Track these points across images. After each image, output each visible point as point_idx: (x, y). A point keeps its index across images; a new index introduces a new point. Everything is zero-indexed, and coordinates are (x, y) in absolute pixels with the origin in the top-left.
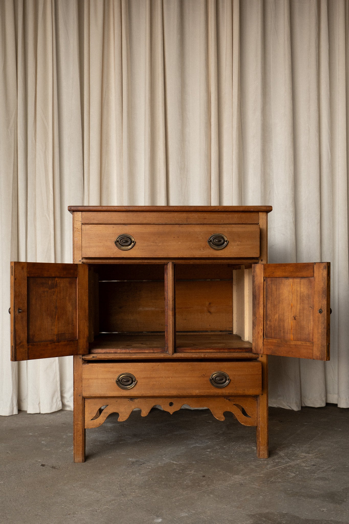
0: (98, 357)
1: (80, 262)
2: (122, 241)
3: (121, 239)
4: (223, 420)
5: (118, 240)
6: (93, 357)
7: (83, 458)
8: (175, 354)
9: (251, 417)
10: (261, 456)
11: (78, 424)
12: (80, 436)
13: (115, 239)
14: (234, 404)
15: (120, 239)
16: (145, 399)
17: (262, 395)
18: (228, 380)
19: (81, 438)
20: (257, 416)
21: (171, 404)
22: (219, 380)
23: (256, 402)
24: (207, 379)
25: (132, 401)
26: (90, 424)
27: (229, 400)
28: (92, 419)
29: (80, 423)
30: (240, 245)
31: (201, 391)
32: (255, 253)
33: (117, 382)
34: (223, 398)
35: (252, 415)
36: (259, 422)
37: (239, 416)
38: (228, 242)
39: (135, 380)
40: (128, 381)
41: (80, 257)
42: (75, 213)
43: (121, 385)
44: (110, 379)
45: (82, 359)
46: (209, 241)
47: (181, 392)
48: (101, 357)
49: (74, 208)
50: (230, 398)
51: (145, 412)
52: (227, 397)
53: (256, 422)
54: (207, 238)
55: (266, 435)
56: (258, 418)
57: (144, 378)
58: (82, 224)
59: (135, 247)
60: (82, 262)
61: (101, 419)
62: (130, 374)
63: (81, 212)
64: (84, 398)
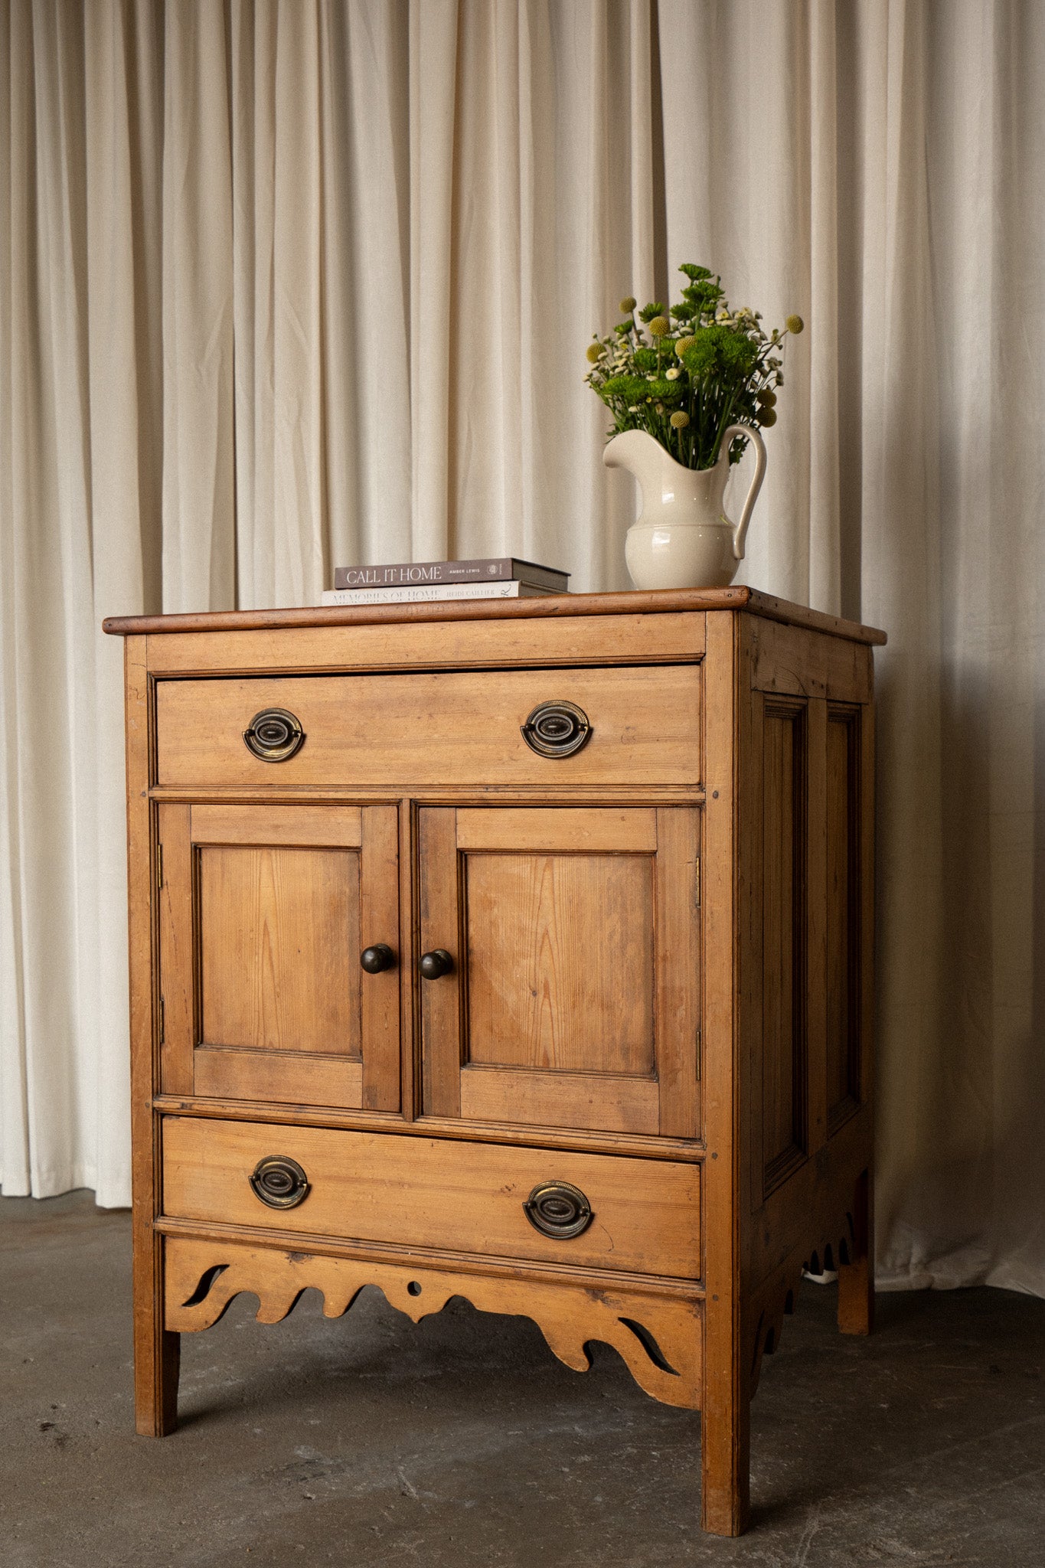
0: (195, 1107)
1: (145, 796)
2: (266, 731)
3: (261, 724)
4: (582, 1370)
5: (253, 729)
6: (183, 1104)
7: (158, 1424)
8: (423, 1120)
9: (679, 1375)
10: (711, 1523)
11: (142, 1313)
12: (150, 1351)
13: (244, 726)
14: (622, 1320)
15: (257, 726)
16: (338, 1260)
17: (715, 1298)
18: (584, 1215)
19: (150, 1360)
20: (699, 1375)
21: (413, 1289)
22: (554, 1212)
23: (697, 1322)
24: (519, 1202)
25: (297, 1261)
26: (180, 1317)
27: (603, 1301)
28: (185, 1305)
29: (148, 1311)
30: (632, 740)
31: (499, 1240)
32: (684, 768)
33: (253, 1182)
34: (583, 1291)
35: (685, 1367)
36: (704, 1400)
37: (636, 1362)
38: (591, 730)
39: (303, 1182)
40: (283, 1183)
41: (143, 783)
42: (130, 638)
43: (266, 1194)
44: (237, 1170)
45: (154, 1109)
46: (528, 730)
47: (438, 1237)
48: (204, 1108)
49: (116, 625)
50: (607, 1294)
51: (334, 1305)
52: (596, 1292)
53: (698, 1395)
54: (519, 719)
55: (730, 1450)
56: (703, 1381)
57: (329, 1178)
58: (149, 673)
59: (303, 753)
60: (150, 799)
61: (210, 1308)
62: (290, 1161)
63: (144, 637)
64: (159, 1233)
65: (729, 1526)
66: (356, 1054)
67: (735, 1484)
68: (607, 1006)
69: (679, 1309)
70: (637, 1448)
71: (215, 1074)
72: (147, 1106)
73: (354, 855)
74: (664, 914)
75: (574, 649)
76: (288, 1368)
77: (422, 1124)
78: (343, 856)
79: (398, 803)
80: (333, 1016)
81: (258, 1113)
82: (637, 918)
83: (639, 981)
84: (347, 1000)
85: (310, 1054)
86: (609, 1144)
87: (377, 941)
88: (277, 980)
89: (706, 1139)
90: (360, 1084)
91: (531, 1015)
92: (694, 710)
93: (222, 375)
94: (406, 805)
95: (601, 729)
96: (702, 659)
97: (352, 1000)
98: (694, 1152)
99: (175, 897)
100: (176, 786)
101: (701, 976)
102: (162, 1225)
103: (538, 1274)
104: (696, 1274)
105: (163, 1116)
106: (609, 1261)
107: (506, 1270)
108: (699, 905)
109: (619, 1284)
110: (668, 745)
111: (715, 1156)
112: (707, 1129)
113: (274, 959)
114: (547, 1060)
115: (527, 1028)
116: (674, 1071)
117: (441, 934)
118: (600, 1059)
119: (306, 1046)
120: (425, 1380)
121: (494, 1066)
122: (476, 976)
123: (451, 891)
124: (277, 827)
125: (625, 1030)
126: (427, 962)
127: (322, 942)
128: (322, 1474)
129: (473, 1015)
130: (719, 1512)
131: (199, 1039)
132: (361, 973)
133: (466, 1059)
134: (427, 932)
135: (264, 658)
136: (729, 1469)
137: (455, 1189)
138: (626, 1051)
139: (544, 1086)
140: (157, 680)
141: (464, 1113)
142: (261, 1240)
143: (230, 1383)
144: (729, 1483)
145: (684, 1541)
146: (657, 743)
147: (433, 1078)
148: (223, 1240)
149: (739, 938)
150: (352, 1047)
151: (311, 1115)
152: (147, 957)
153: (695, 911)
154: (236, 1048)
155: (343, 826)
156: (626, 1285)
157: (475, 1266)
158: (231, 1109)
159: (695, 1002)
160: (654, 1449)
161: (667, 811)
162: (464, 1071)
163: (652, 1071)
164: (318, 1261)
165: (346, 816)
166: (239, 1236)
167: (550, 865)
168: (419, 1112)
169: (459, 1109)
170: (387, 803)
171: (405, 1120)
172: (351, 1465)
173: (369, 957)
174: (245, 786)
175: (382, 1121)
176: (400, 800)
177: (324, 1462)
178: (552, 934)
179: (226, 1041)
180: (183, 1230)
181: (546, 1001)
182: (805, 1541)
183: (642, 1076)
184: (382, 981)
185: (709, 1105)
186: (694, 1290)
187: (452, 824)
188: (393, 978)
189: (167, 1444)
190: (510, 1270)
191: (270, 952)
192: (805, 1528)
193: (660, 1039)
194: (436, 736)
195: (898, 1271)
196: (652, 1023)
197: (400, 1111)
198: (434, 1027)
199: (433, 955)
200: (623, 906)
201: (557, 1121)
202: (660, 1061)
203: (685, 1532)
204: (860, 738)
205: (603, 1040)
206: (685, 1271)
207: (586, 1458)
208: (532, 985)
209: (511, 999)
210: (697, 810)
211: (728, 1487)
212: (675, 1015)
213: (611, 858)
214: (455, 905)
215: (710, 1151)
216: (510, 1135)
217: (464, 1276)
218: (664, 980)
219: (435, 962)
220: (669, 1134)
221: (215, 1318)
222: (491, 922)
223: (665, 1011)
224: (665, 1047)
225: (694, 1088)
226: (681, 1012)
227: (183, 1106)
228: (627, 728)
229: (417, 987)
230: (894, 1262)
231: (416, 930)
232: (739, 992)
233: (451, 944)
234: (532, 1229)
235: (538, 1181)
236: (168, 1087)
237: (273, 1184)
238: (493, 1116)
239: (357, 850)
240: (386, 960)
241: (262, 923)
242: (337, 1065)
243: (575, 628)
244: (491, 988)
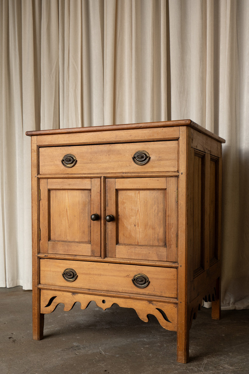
0: (48, 256)
2: (67, 160)
4: (147, 322)
7: (38, 337)
9: (171, 322)
10: (179, 360)
11: (35, 309)
12: (37, 318)
13: (61, 159)
14: (156, 309)
15: (65, 158)
16: (84, 295)
17: (181, 302)
18: (147, 282)
19: (36, 321)
20: (176, 322)
21: (104, 301)
22: (140, 281)
23: (176, 309)
24: (131, 279)
25: (74, 295)
26: (44, 310)
27: (152, 304)
28: (45, 307)
29: (36, 308)
30: (161, 160)
31: (126, 289)
32: (174, 167)
33: (63, 275)
34: (147, 301)
35: (173, 320)
36: (178, 328)
37: (160, 319)
38: (150, 158)
39: (76, 275)
40: (71, 275)
41: (36, 173)
42: (32, 137)
43: (66, 278)
44: (59, 272)
45: (38, 257)
46: (134, 158)
47: (110, 288)
48: (51, 256)
49: (29, 133)
50: (153, 302)
51: (83, 306)
52: (150, 301)
53: (176, 328)
54: (132, 155)
55: (184, 341)
56: (178, 324)
57: (82, 274)
58: (37, 146)
59: (77, 165)
60: (37, 178)
61: (52, 307)
62: (72, 269)
63: (36, 136)
64: (39, 288)
65: (184, 361)
66: (90, 242)
67: (185, 350)
68: (154, 229)
69: (172, 306)
70: (160, 344)
71: (53, 248)
72: (36, 256)
73: (89, 191)
74: (168, 205)
75: (146, 137)
76: (71, 326)
77: (106, 259)
78: (86, 191)
79: (100, 178)
80: (84, 232)
81: (65, 257)
82: (161, 206)
83: (162, 222)
84: (87, 228)
85: (77, 242)
86: (154, 264)
87: (95, 213)
88: (69, 224)
89: (179, 262)
90: (90, 250)
91: (134, 231)
92: (176, 153)
93: (56, 77)
94: (102, 178)
95: (153, 157)
96: (178, 139)
97: (88, 228)
98: (176, 265)
99: (44, 203)
100: (44, 174)
101: (178, 221)
102: (40, 286)
103: (135, 297)
104: (176, 297)
105: (40, 259)
106: (154, 294)
107: (127, 296)
108: (177, 202)
109: (156, 299)
110: (170, 161)
111: (181, 266)
112: (179, 259)
113: (69, 218)
114: (138, 243)
115: (133, 234)
116: (170, 245)
117: (111, 210)
118: (152, 242)
119: (77, 240)
120: (106, 329)
121: (125, 244)
122: (120, 222)
123: (114, 200)
124: (70, 184)
125: (158, 234)
126: (108, 218)
127: (81, 213)
128: (80, 349)
129: (119, 231)
130: (181, 357)
131: (49, 239)
132: (91, 221)
133: (117, 243)
134: (108, 210)
135: (66, 141)
136: (184, 346)
137: (114, 276)
138: (158, 240)
139: (137, 249)
140: (39, 147)
141: (117, 256)
142: (65, 290)
143: (57, 329)
144: (184, 350)
145: (172, 364)
146: (167, 161)
147: (109, 247)
148: (55, 290)
149: (188, 210)
150: (88, 240)
151: (78, 258)
152: (36, 218)
153: (176, 204)
154: (59, 241)
155: (86, 184)
156: (158, 300)
157: (119, 295)
158: (58, 256)
159: (176, 227)
160: (165, 344)
161: (169, 178)
162: (117, 246)
163: (165, 245)
164: (79, 295)
165: (87, 181)
166: (59, 289)
167: (139, 193)
168: (105, 256)
169: (115, 256)
170: (98, 177)
171: (102, 258)
172: (87, 347)
173: (93, 217)
174: (62, 174)
175: (96, 259)
176: (101, 177)
177: (81, 346)
178: (140, 211)
179: (56, 239)
180: (45, 287)
181: (138, 228)
182: (203, 364)
183: (162, 246)
184: (96, 223)
185: (180, 253)
186: (175, 301)
187: (114, 182)
188: (99, 222)
189: (41, 342)
190: (128, 296)
191: (68, 217)
192: (203, 362)
193: (167, 237)
194: (110, 160)
195: (227, 305)
196: (165, 233)
197: (101, 256)
198: (109, 235)
199: (109, 216)
200: (158, 203)
201: (140, 258)
202: (167, 242)
203: (172, 362)
204: (218, 166)
205: (152, 237)
206: (173, 296)
207: (147, 346)
208: (134, 223)
209: (129, 227)
210: (177, 178)
211: (184, 351)
212: (171, 230)
213: (155, 191)
214: (115, 203)
215: (180, 265)
216: (128, 262)
217: (116, 298)
218: (168, 221)
219: (109, 217)
220: (169, 261)
221: (53, 310)
222: (124, 208)
223: (168, 229)
224: (168, 239)
225: (175, 249)
226: (172, 230)
227: (45, 256)
228: (159, 157)
229: (105, 224)
230: (226, 303)
231: (105, 210)
232: (187, 224)
233: (114, 213)
234: (134, 286)
235: (136, 273)
236: (41, 251)
237: (68, 275)
238: (124, 257)
239: (90, 190)
240: (97, 218)
241: (66, 209)
242: (84, 245)
243: (146, 132)
244: (124, 224)
